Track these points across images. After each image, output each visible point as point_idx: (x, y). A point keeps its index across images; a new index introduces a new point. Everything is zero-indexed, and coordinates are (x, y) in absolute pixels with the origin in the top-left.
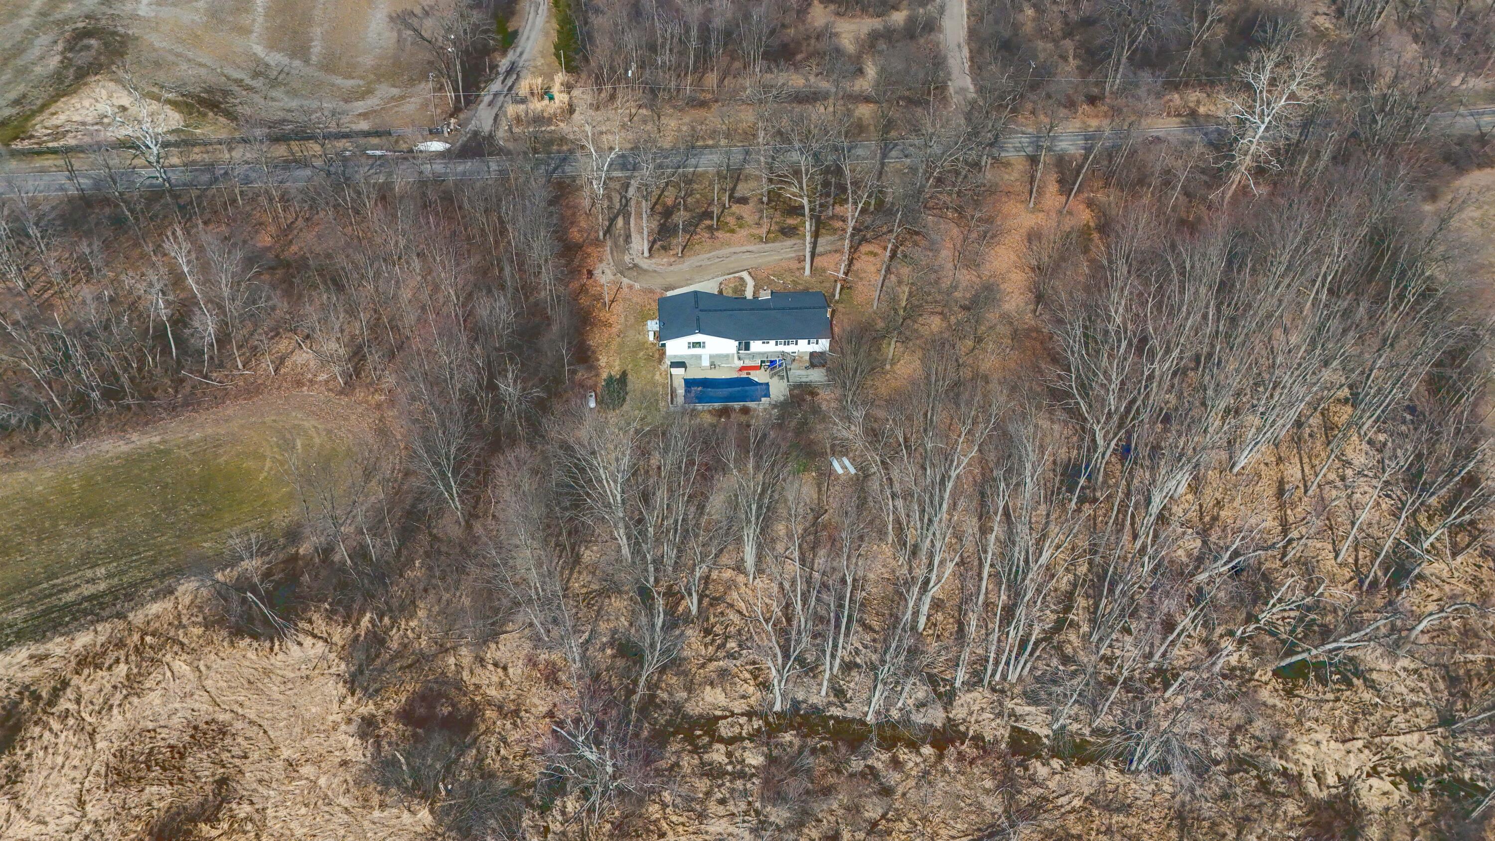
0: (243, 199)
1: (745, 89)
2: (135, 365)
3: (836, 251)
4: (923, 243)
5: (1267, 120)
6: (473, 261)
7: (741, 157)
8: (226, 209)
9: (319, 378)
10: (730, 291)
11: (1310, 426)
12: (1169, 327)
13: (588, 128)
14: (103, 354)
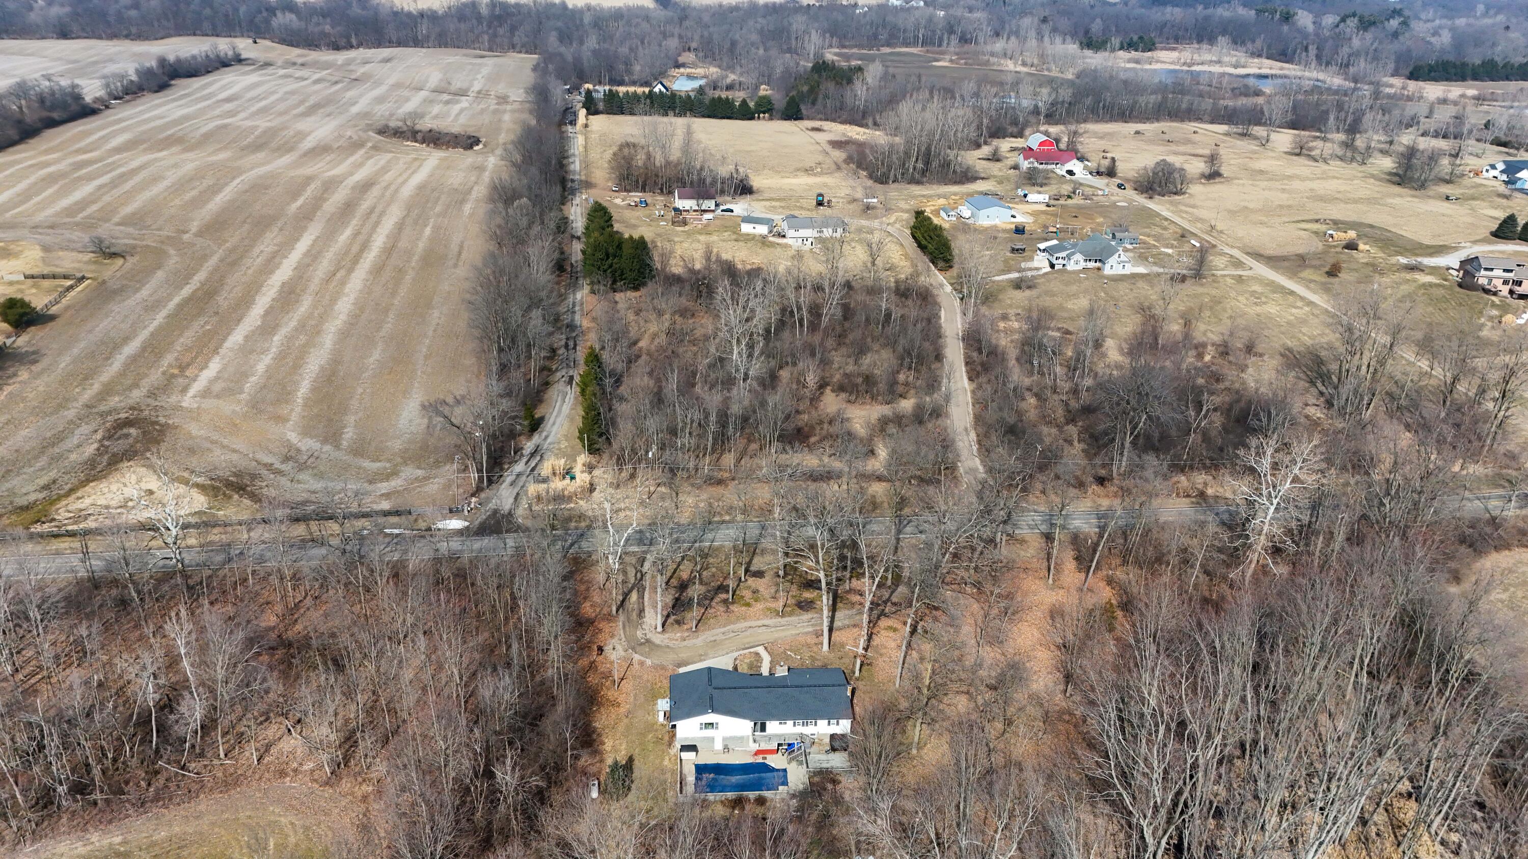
0: (254, 579)
1: (761, 468)
2: (110, 756)
3: (855, 626)
4: (944, 618)
5: (1275, 502)
6: (480, 639)
7: (757, 532)
8: (235, 589)
9: (305, 767)
10: (745, 667)
11: (1376, 824)
12: (1206, 710)
13: (607, 506)
14: (79, 744)
